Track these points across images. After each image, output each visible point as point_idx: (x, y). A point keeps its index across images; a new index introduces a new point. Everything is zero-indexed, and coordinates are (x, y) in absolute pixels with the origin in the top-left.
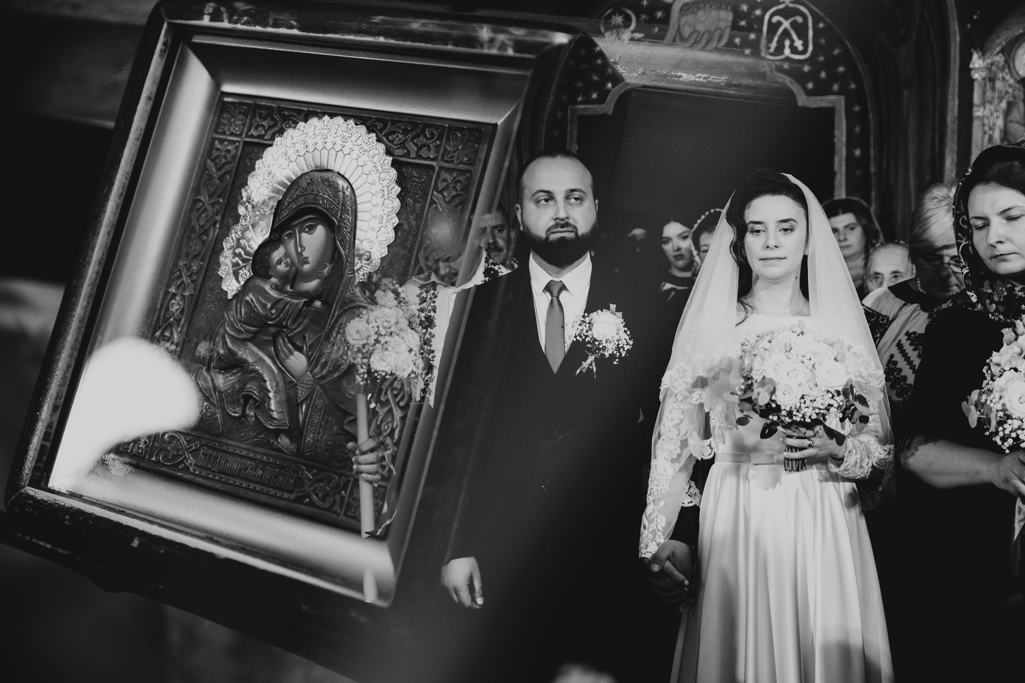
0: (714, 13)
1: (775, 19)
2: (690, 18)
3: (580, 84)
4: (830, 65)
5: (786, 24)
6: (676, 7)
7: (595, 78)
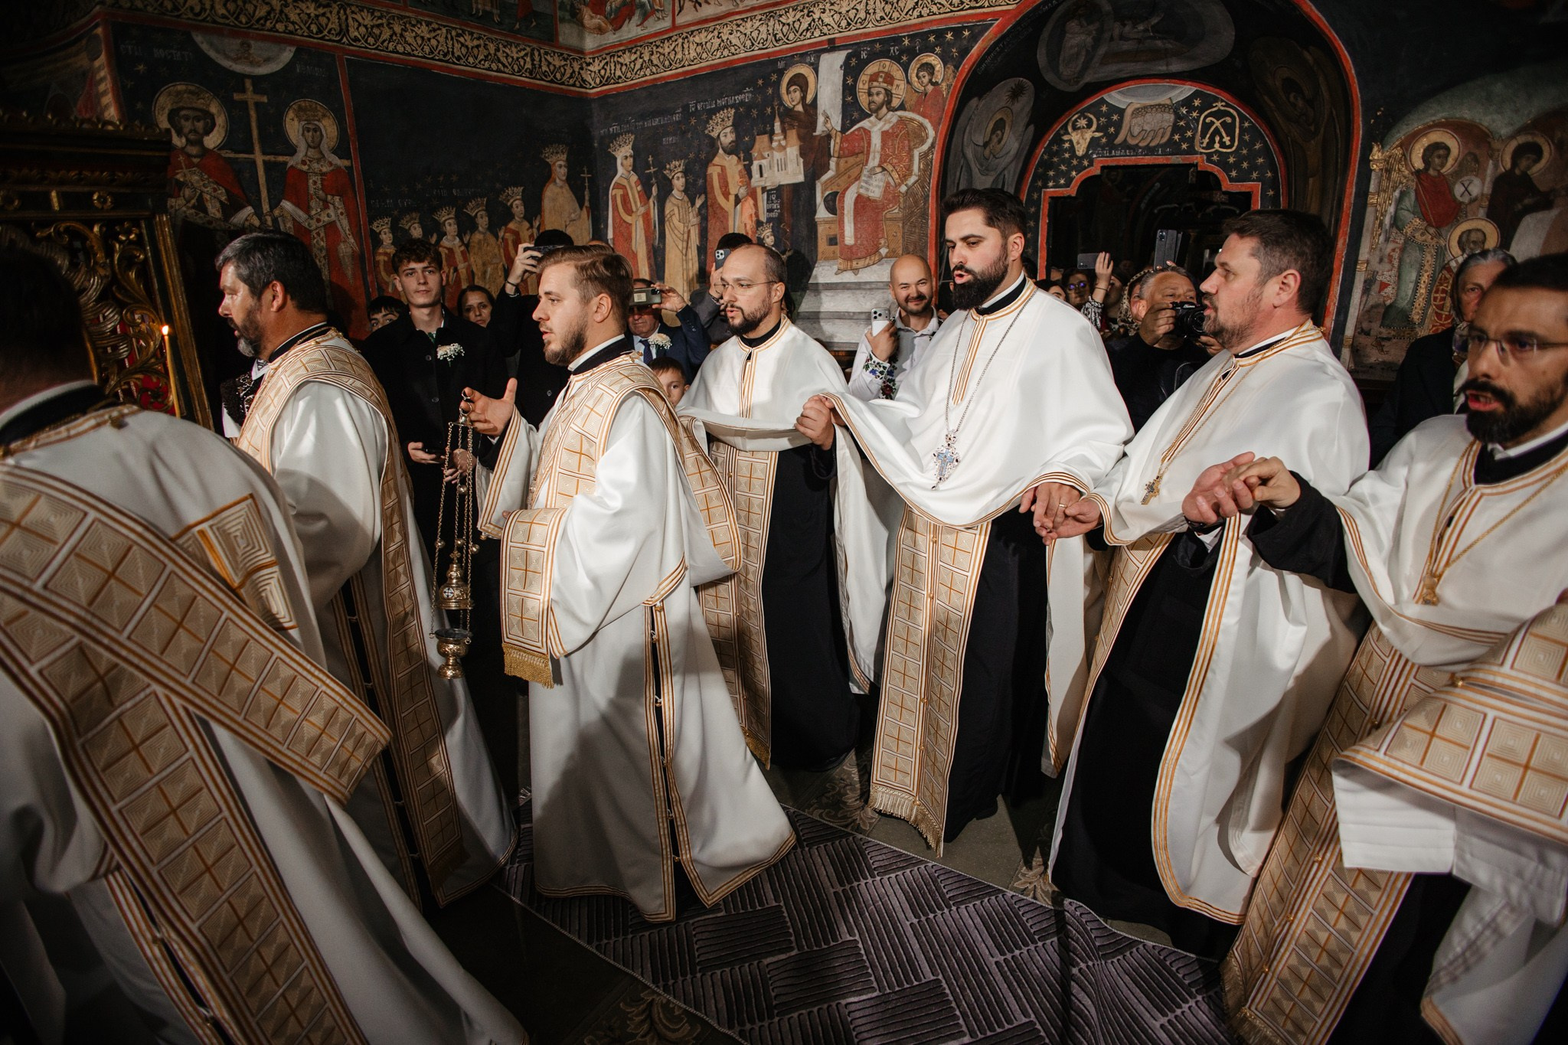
0: (1159, 115)
1: (1208, 120)
2: (1139, 120)
3: (1051, 173)
4: (1251, 157)
5: (1217, 124)
6: (1129, 111)
7: (1063, 168)
